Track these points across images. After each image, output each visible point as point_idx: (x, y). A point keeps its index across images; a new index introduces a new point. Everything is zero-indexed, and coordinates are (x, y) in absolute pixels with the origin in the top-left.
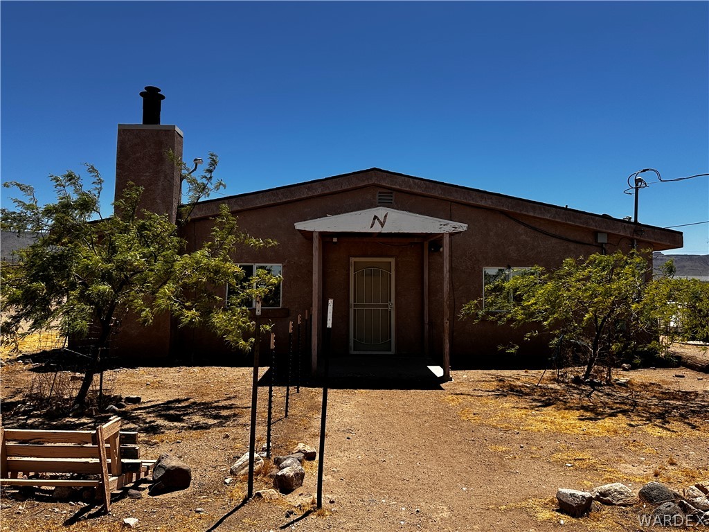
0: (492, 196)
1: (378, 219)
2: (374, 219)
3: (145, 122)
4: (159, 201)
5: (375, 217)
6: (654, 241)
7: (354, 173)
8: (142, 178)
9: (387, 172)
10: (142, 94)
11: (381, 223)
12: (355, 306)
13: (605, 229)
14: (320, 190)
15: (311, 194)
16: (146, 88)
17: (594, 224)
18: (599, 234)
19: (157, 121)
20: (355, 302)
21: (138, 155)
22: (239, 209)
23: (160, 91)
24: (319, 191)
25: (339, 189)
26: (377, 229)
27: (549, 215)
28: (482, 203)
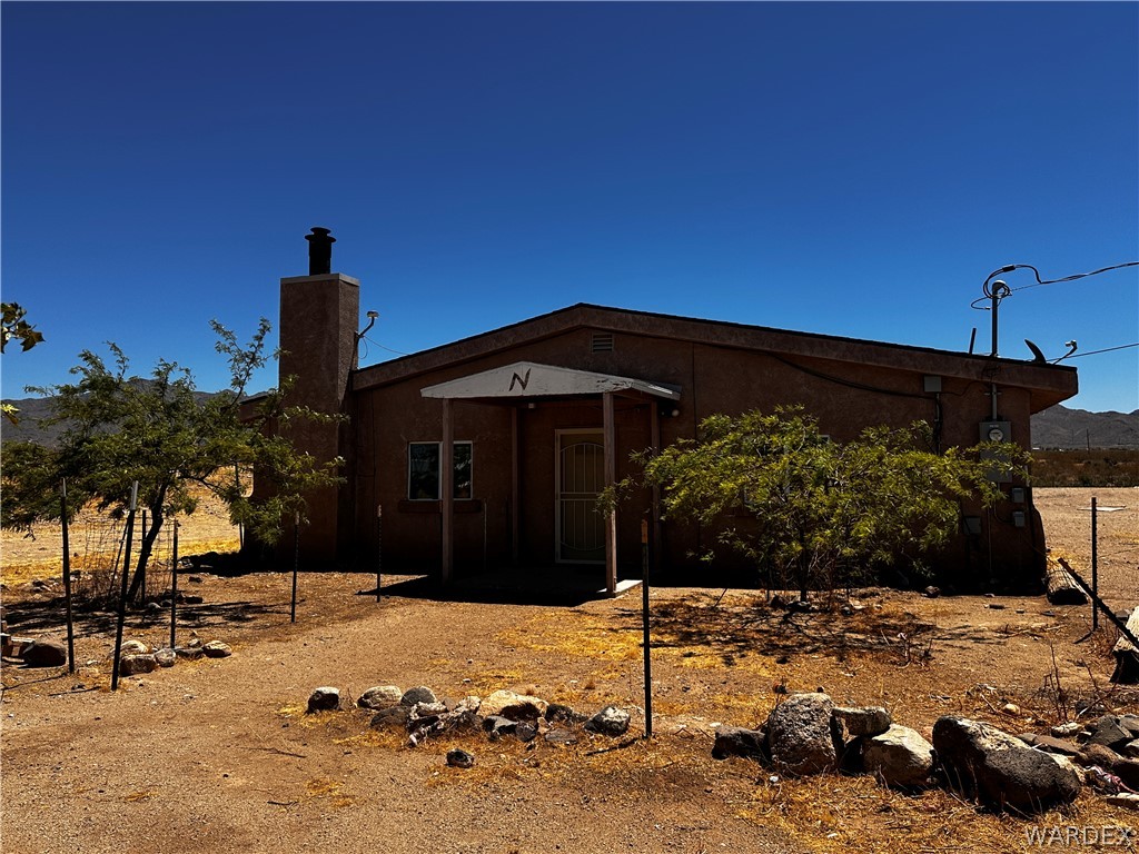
0: (745, 330)
1: (519, 379)
2: (514, 379)
3: (312, 272)
4: (323, 369)
5: (515, 376)
6: (1021, 385)
7: (554, 313)
8: (307, 341)
9: (598, 307)
10: (307, 237)
11: (522, 383)
12: (562, 496)
13: (932, 369)
14: (511, 339)
15: (500, 346)
16: (312, 230)
17: (912, 363)
18: (926, 378)
19: (326, 269)
20: (562, 490)
21: (301, 314)
22: (416, 371)
23: (329, 232)
24: (510, 341)
25: (536, 336)
26: (518, 391)
27: (835, 354)
28: (732, 342)
